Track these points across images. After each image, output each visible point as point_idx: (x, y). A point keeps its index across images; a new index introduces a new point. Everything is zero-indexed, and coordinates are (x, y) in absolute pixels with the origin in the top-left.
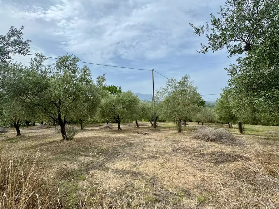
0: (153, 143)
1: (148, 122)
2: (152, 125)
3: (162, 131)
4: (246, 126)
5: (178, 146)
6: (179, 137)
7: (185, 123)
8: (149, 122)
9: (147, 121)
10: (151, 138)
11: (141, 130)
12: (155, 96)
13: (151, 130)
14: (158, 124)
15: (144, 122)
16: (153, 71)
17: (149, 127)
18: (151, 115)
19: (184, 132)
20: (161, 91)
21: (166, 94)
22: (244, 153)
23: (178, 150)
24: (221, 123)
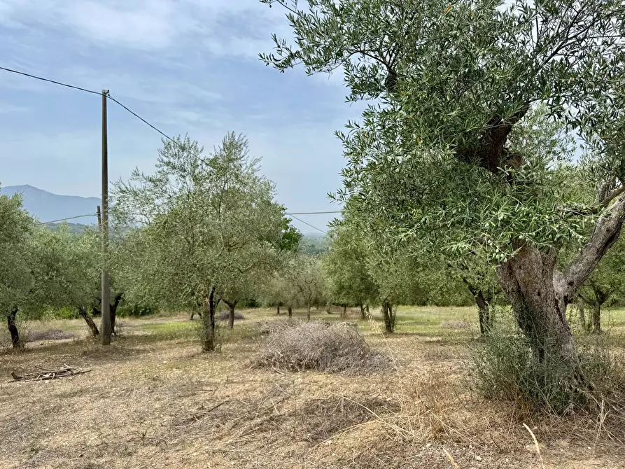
0: (87, 410)
1: (74, 322)
2: (96, 332)
3: (138, 352)
4: (400, 311)
5: (197, 403)
7: (232, 312)
8: (82, 322)
9: (70, 317)
10: (82, 392)
11: (35, 361)
13: (85, 353)
14: (121, 326)
15: (56, 324)
17: (79, 343)
18: (88, 290)
19: (224, 347)
21: (157, 202)
22: (389, 393)
23: (192, 419)
24: (342, 305)
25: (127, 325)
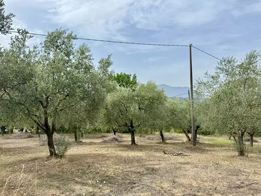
0: (191, 171)
1: (181, 134)
2: (190, 140)
3: (208, 150)
5: (240, 180)
6: (239, 163)
7: (252, 139)
8: (183, 135)
9: (179, 133)
10: (188, 163)
11: (169, 148)
12: (194, 89)
13: (186, 148)
14: (199, 138)
15: (175, 135)
16: (190, 46)
17: (183, 143)
18: (186, 123)
19: (249, 155)
20: (205, 80)
21: (214, 86)
23: (238, 187)
25: (201, 138)
